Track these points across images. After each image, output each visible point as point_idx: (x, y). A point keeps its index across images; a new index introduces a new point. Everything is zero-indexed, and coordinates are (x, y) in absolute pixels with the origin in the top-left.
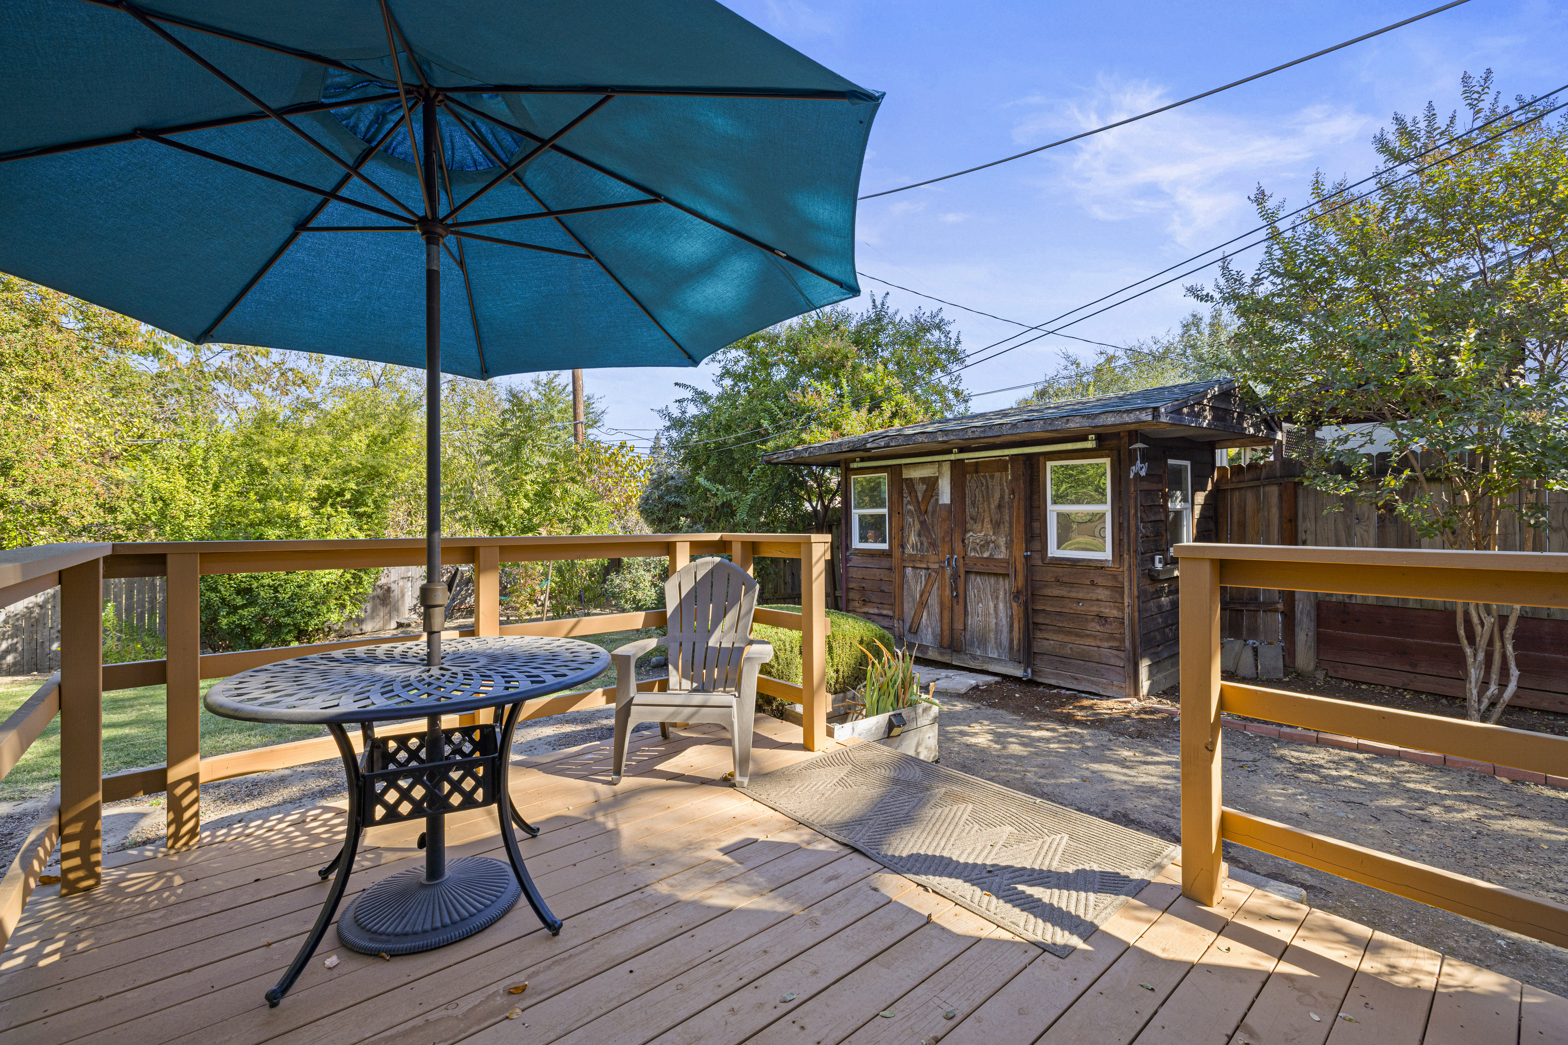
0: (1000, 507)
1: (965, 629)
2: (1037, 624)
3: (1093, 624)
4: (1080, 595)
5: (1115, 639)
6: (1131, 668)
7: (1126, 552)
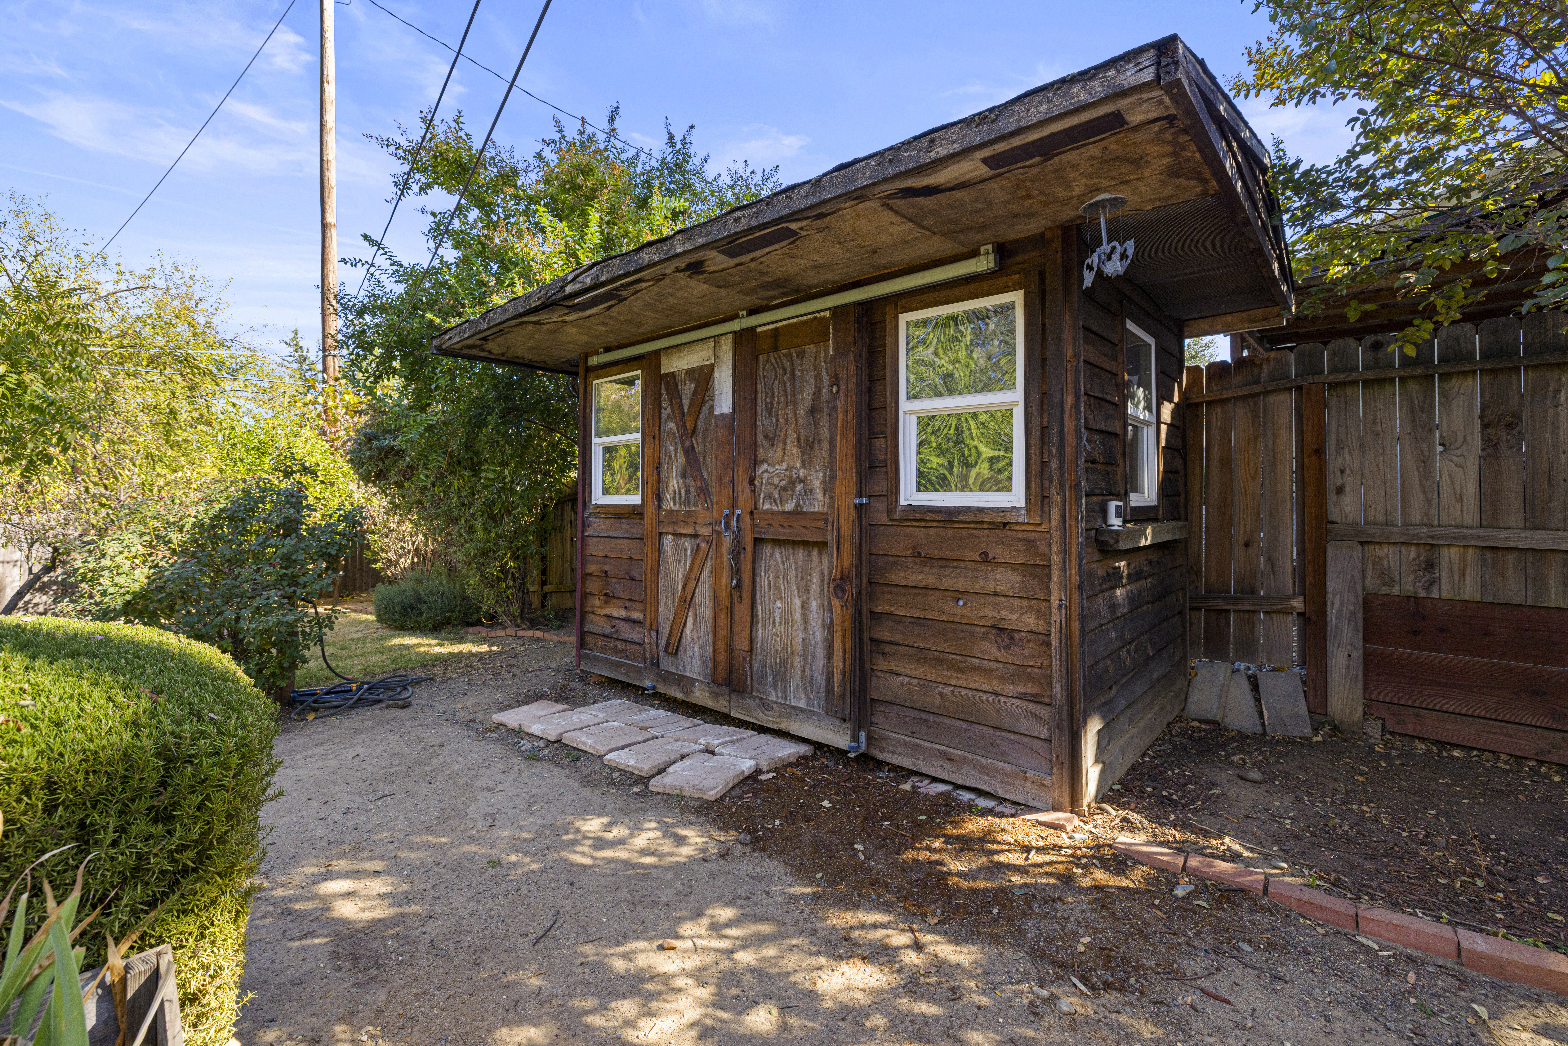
0: (813, 411)
1: (751, 650)
2: (879, 642)
3: (986, 645)
4: (960, 584)
5: (1030, 679)
6: (1065, 744)
7: (1055, 489)
